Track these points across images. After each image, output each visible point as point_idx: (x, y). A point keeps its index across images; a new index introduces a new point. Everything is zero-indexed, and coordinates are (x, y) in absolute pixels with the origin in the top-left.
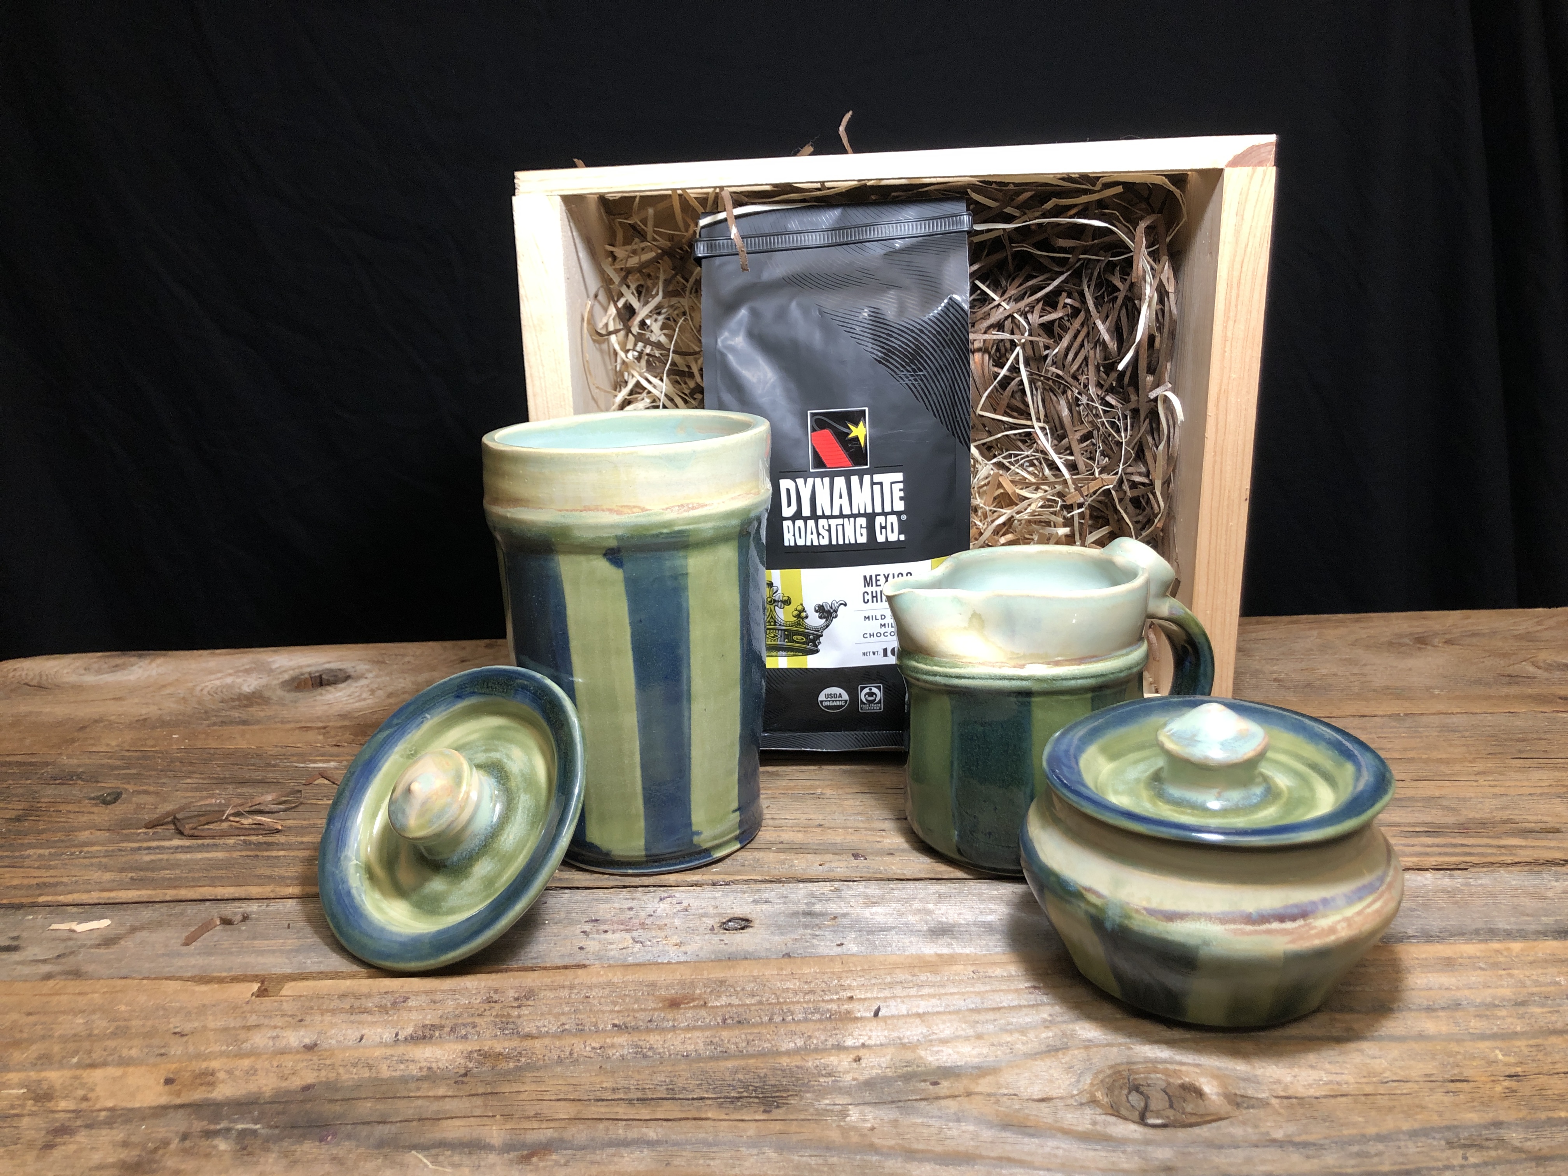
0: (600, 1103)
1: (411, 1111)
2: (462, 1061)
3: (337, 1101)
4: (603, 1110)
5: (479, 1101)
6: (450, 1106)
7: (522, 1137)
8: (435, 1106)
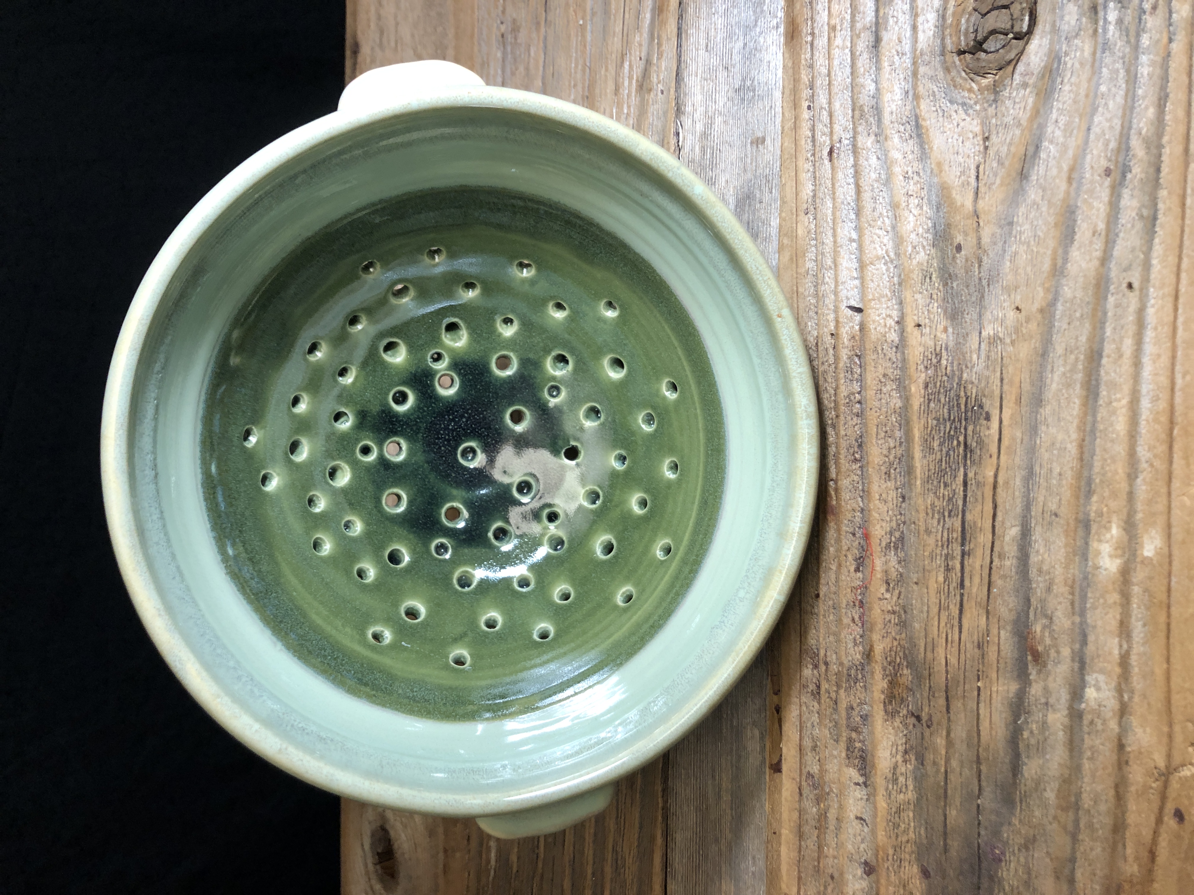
0: (967, 583)
1: (966, 772)
2: (898, 720)
3: (945, 845)
4: (977, 580)
5: (957, 705)
6: (960, 732)
7: (1008, 661)
8: (961, 747)
